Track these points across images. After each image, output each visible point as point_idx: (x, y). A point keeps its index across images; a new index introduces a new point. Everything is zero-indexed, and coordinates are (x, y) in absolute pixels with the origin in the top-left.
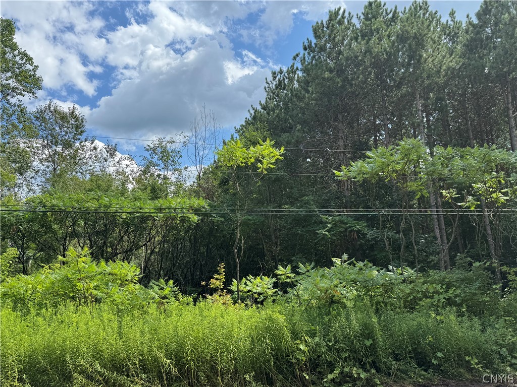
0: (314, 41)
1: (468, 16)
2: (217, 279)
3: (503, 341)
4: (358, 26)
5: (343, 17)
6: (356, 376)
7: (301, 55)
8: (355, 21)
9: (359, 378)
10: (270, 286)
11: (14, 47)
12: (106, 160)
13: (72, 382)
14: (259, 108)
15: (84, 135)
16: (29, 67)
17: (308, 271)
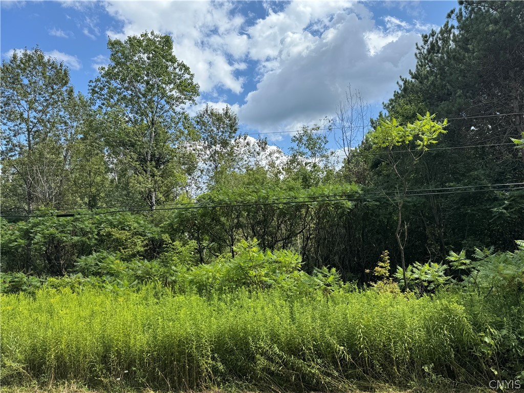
2: (382, 267)
10: (441, 274)
11: (173, 60)
12: (259, 154)
13: (255, 363)
14: (409, 78)
15: (238, 133)
16: (187, 76)
17: (487, 256)
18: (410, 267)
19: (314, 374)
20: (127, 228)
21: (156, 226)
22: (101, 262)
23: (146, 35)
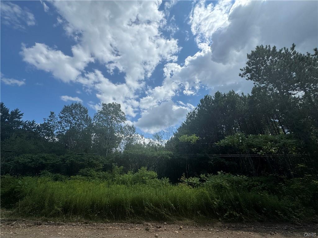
0: (201, 104)
1: (248, 94)
2: (183, 178)
3: (289, 205)
4: (214, 99)
5: (209, 97)
6: (235, 215)
7: (198, 108)
8: (212, 98)
9: (236, 216)
10: (198, 181)
11: (120, 111)
12: (141, 139)
13: (144, 210)
14: (184, 123)
15: (135, 132)
16: (124, 115)
17: (211, 176)
18: (189, 179)
19: (163, 214)
20: (98, 160)
21: (108, 160)
22: (88, 171)
23: (114, 103)
